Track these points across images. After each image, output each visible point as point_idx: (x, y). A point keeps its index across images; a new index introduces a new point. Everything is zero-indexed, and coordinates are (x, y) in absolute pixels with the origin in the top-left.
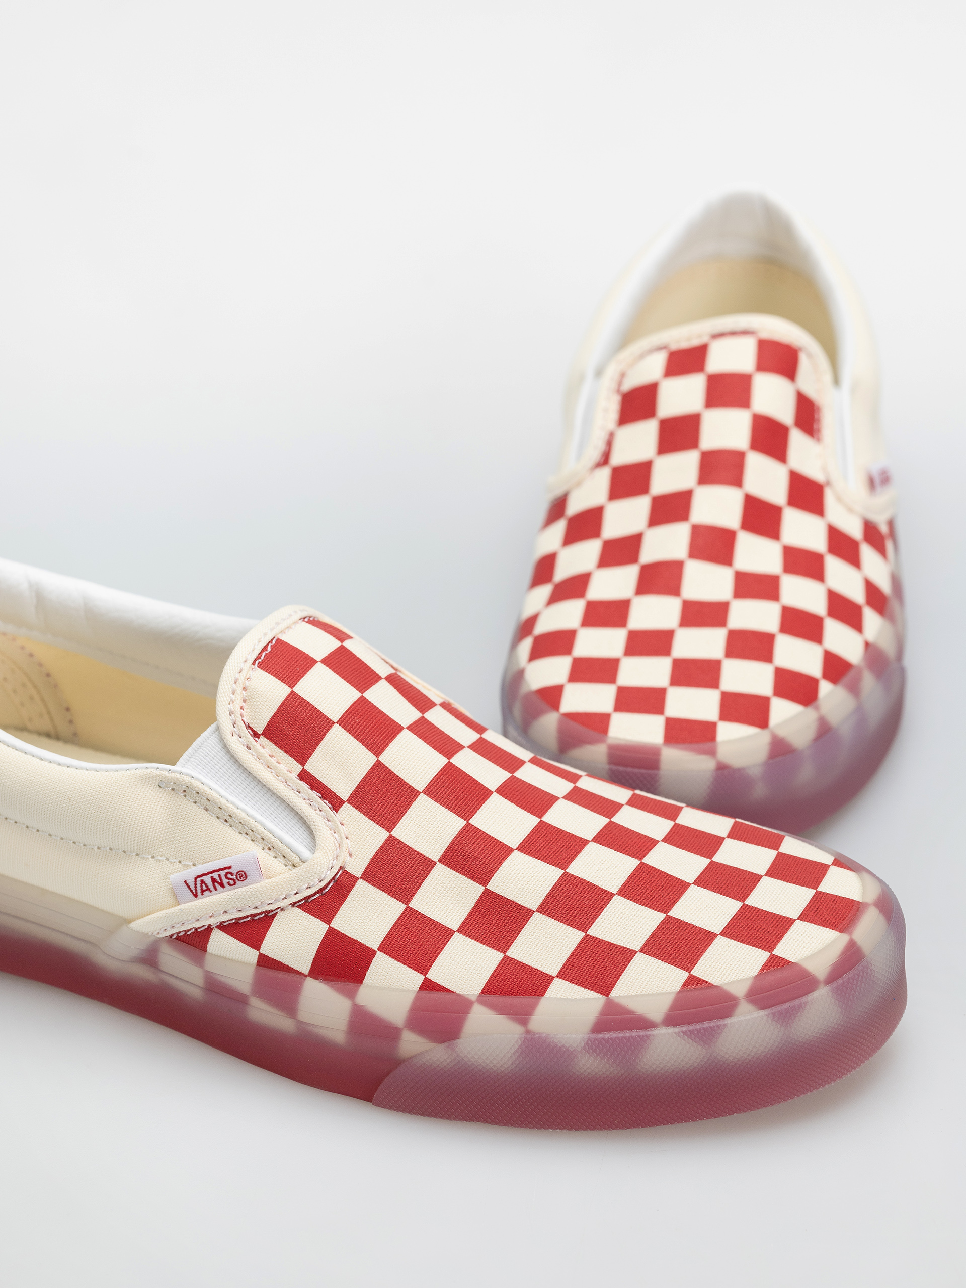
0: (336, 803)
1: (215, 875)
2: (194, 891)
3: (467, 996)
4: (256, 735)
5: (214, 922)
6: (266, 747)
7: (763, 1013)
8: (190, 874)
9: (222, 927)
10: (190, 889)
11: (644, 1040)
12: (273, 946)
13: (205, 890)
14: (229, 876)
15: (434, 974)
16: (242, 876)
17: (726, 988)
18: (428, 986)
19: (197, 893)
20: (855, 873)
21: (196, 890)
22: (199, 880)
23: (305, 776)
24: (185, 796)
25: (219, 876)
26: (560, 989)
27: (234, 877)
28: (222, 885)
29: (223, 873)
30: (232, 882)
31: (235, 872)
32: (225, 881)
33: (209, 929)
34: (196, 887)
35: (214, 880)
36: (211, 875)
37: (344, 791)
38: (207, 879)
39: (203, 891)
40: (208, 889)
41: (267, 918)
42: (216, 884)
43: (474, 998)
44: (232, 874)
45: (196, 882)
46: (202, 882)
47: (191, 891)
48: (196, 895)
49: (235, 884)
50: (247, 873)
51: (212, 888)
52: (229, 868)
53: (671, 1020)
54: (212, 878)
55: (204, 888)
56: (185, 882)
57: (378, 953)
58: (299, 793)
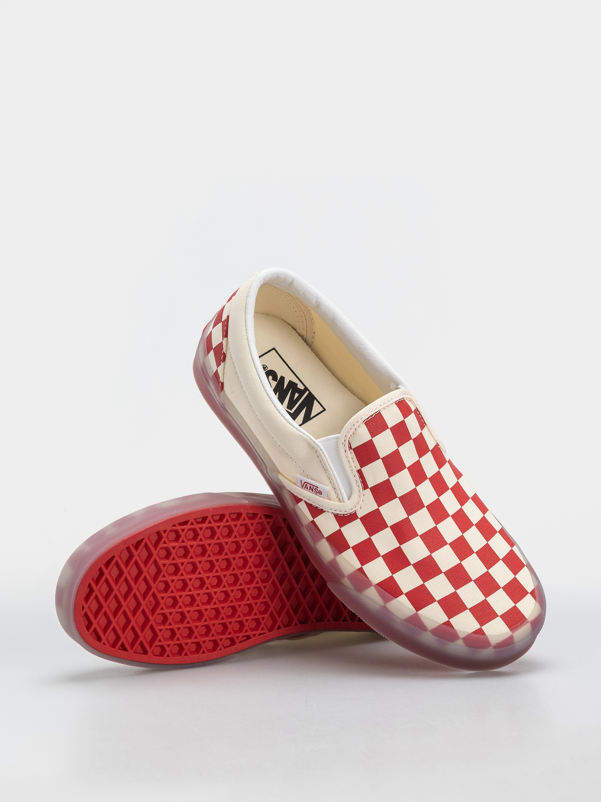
0: (365, 486)
1: (312, 486)
3: (371, 582)
4: (350, 448)
5: (304, 499)
6: (351, 455)
8: (304, 479)
9: (305, 502)
12: (319, 520)
14: (316, 490)
15: (366, 568)
16: (320, 493)
18: (361, 570)
19: (303, 486)
20: (535, 601)
21: (303, 485)
22: (306, 483)
23: (360, 472)
25: (313, 487)
26: (403, 599)
27: (317, 492)
28: (312, 491)
29: (314, 488)
30: (316, 492)
31: (319, 490)
32: (314, 490)
33: (301, 500)
35: (310, 487)
36: (310, 485)
37: (371, 484)
38: (309, 486)
41: (321, 511)
42: (312, 489)
43: (373, 584)
44: (317, 490)
45: (304, 483)
46: (306, 485)
47: (302, 485)
48: (303, 487)
49: (317, 494)
50: (322, 493)
51: (309, 489)
54: (310, 486)
55: (306, 487)
56: (301, 481)
57: (351, 548)
58: (355, 476)
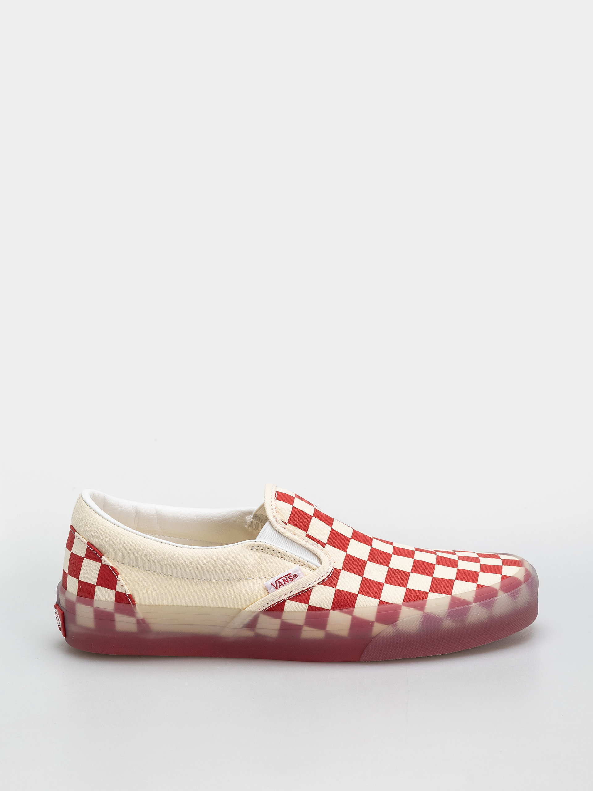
0: (323, 545)
1: (284, 578)
2: (276, 587)
3: (398, 604)
4: (286, 524)
5: (286, 597)
6: (291, 527)
7: (507, 594)
8: (273, 581)
9: (290, 598)
10: (274, 586)
11: (469, 608)
12: (314, 600)
13: (281, 585)
14: (290, 577)
15: (383, 598)
16: (296, 576)
17: (492, 586)
18: (382, 603)
19: (277, 587)
21: (277, 586)
22: (277, 581)
23: (308, 536)
24: (263, 551)
25: (286, 578)
26: (432, 596)
27: (293, 577)
28: (288, 582)
30: (292, 580)
31: (292, 575)
32: (289, 580)
33: (284, 601)
34: (276, 585)
35: (284, 580)
36: (282, 579)
37: (325, 541)
38: (281, 581)
39: (280, 586)
40: (282, 584)
41: (309, 591)
42: (285, 582)
43: (401, 604)
44: (291, 576)
45: (276, 583)
46: (279, 582)
47: (275, 587)
48: (277, 588)
49: (293, 580)
50: (298, 575)
51: (284, 584)
52: (290, 574)
53: (476, 600)
55: (280, 584)
56: (272, 584)
57: (359, 595)
58: (308, 542)
